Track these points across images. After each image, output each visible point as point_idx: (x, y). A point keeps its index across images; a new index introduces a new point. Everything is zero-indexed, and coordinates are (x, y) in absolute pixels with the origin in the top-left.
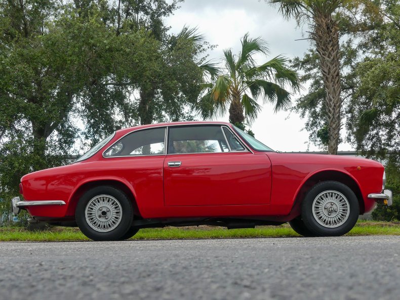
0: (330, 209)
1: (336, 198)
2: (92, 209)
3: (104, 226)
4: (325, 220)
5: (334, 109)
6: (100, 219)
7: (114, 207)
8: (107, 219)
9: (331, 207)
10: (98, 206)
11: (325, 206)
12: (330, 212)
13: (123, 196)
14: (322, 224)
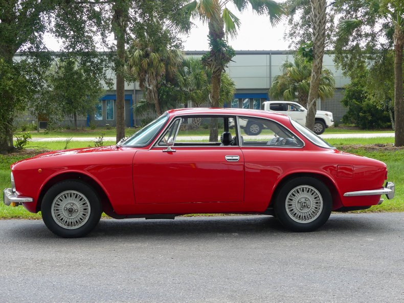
5: (319, 25)
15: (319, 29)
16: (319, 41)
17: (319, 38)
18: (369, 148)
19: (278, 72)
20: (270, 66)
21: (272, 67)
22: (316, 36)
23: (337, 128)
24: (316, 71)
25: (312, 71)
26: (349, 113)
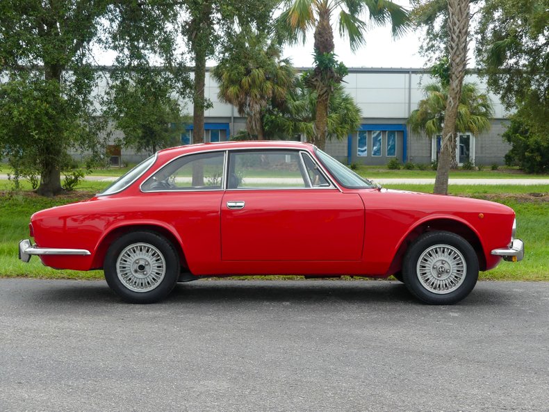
0: (441, 270)
1: (450, 254)
2: (126, 261)
3: (142, 284)
4: (433, 283)
5: (458, 36)
6: (136, 275)
7: (155, 259)
8: (145, 275)
9: (442, 267)
10: (134, 257)
11: (434, 265)
12: (440, 273)
13: (167, 245)
14: (428, 288)
15: (459, 41)
16: (458, 56)
17: (458, 53)
18: (521, 198)
19: (419, 96)
20: (410, 89)
21: (412, 90)
22: (454, 50)
23: (496, 171)
24: (453, 96)
25: (449, 96)
26: (512, 151)
